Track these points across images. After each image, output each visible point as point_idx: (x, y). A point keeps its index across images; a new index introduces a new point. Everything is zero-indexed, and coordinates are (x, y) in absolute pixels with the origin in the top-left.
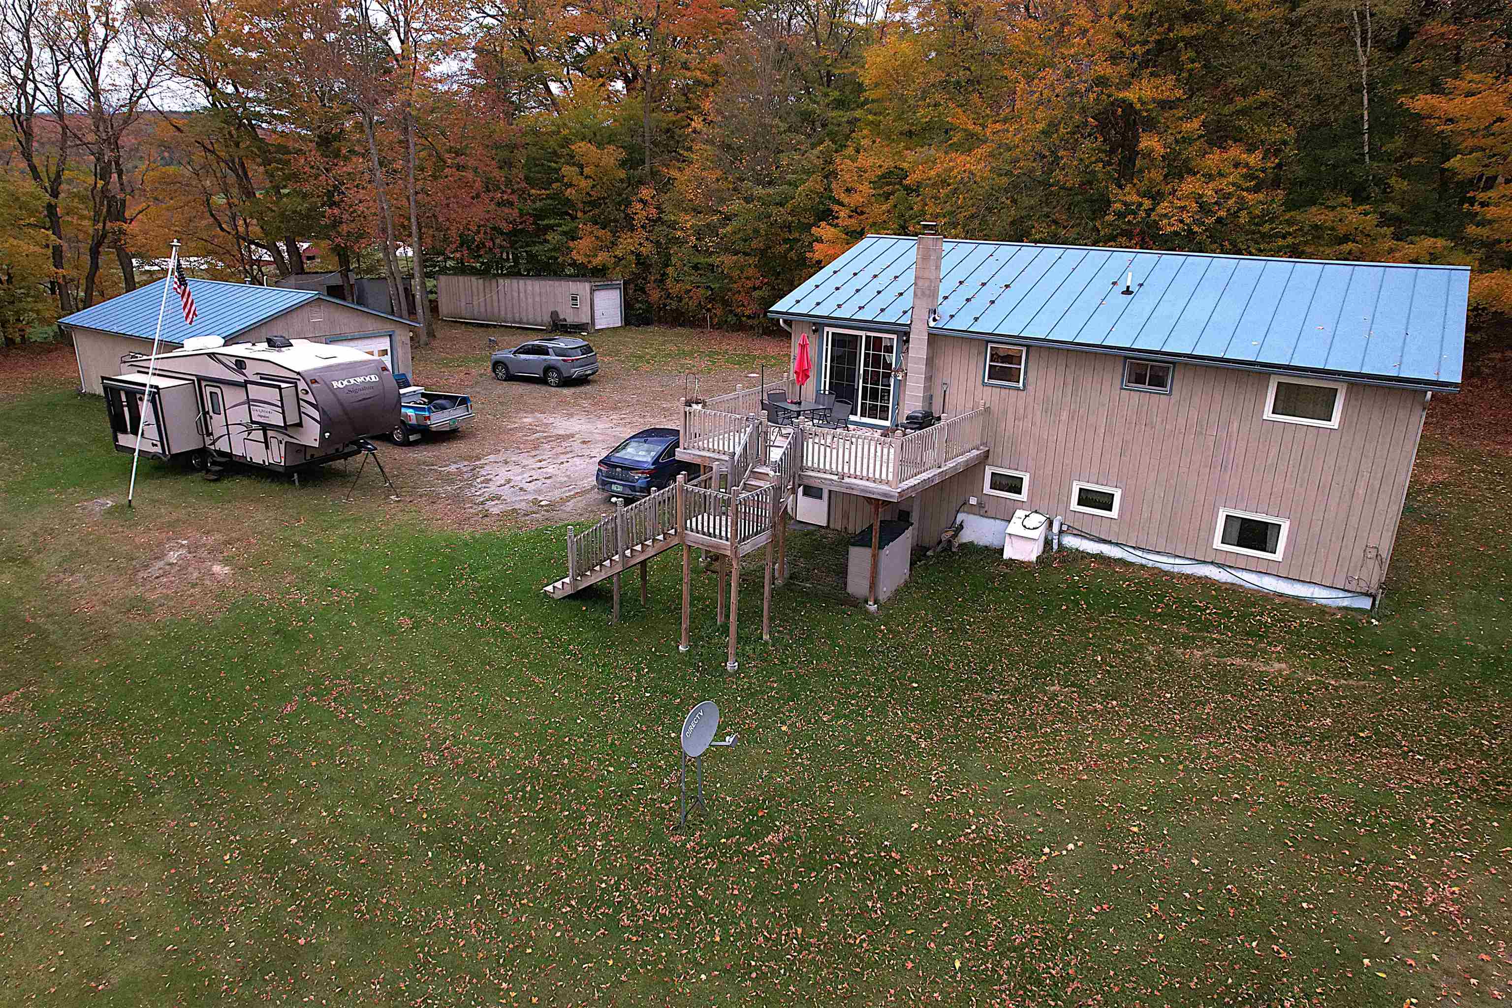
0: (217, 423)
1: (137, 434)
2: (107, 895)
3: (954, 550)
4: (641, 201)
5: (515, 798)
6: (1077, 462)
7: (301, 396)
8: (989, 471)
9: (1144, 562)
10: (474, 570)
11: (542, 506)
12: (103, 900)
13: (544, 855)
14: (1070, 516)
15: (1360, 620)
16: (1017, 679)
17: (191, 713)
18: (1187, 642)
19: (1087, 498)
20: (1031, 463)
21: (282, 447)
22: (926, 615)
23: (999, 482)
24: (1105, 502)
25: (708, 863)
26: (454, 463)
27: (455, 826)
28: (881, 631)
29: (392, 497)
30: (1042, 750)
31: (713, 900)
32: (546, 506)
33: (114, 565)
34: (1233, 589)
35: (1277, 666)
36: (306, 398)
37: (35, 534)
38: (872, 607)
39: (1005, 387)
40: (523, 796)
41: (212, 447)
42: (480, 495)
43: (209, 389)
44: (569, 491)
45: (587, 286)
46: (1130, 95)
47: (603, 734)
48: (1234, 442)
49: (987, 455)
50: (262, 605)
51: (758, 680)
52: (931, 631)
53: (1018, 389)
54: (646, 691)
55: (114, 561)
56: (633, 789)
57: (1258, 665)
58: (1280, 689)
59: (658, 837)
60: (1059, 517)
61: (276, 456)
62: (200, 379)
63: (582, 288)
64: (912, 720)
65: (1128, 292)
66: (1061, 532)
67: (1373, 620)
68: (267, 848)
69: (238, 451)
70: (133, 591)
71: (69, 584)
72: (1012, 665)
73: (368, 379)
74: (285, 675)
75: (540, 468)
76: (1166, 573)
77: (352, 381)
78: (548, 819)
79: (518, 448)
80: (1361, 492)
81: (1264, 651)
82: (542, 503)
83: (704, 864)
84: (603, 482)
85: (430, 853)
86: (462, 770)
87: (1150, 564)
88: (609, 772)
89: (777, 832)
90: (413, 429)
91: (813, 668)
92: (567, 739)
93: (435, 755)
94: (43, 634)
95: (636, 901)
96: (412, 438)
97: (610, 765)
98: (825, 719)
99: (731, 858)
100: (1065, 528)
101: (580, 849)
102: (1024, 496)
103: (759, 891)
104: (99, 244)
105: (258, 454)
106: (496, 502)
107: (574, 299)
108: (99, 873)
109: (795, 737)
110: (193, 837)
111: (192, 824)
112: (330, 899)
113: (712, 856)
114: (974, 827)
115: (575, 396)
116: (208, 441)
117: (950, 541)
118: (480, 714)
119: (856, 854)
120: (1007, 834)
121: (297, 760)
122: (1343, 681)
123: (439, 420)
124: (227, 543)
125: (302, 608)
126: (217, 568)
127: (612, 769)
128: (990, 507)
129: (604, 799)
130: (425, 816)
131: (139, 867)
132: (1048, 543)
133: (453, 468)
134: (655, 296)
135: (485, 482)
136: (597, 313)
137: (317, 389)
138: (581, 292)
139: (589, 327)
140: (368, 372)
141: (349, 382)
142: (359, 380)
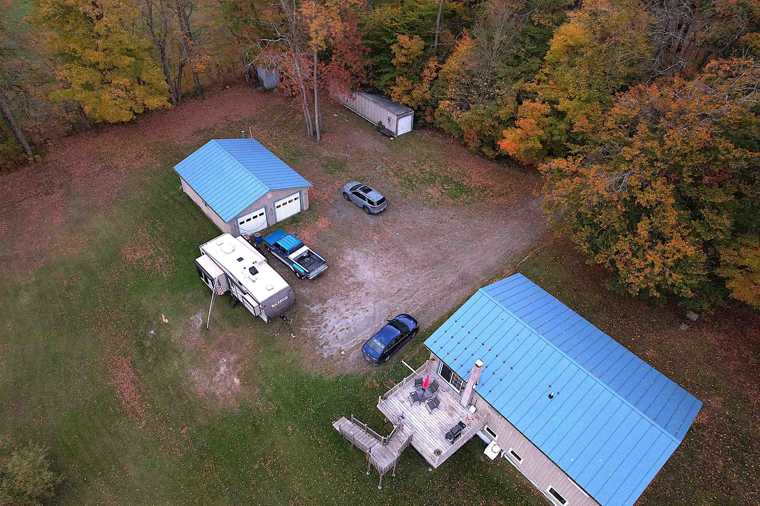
6: (512, 444)
8: (487, 426)
10: (314, 402)
19: (514, 453)
20: (499, 435)
23: (489, 430)
26: (316, 304)
29: (292, 335)
32: (343, 355)
33: (205, 372)
34: (548, 504)
39: (495, 413)
42: (322, 339)
44: (354, 343)
45: (396, 117)
48: (558, 476)
50: (249, 407)
51: (386, 496)
53: (499, 417)
55: (205, 369)
60: (505, 451)
65: (551, 396)
70: (212, 388)
71: (194, 377)
73: (284, 299)
74: (255, 449)
75: (346, 318)
77: (278, 303)
79: (341, 293)
91: (403, 495)
100: (506, 454)
102: (496, 439)
106: (327, 346)
107: (389, 120)
115: (374, 229)
118: (307, 486)
123: (313, 276)
124: (239, 362)
126: (235, 380)
132: (500, 454)
133: (315, 309)
134: (429, 119)
135: (325, 327)
136: (399, 128)
137: (266, 309)
138: (392, 118)
139: (395, 135)
140: (284, 295)
141: (277, 303)
142: (281, 301)
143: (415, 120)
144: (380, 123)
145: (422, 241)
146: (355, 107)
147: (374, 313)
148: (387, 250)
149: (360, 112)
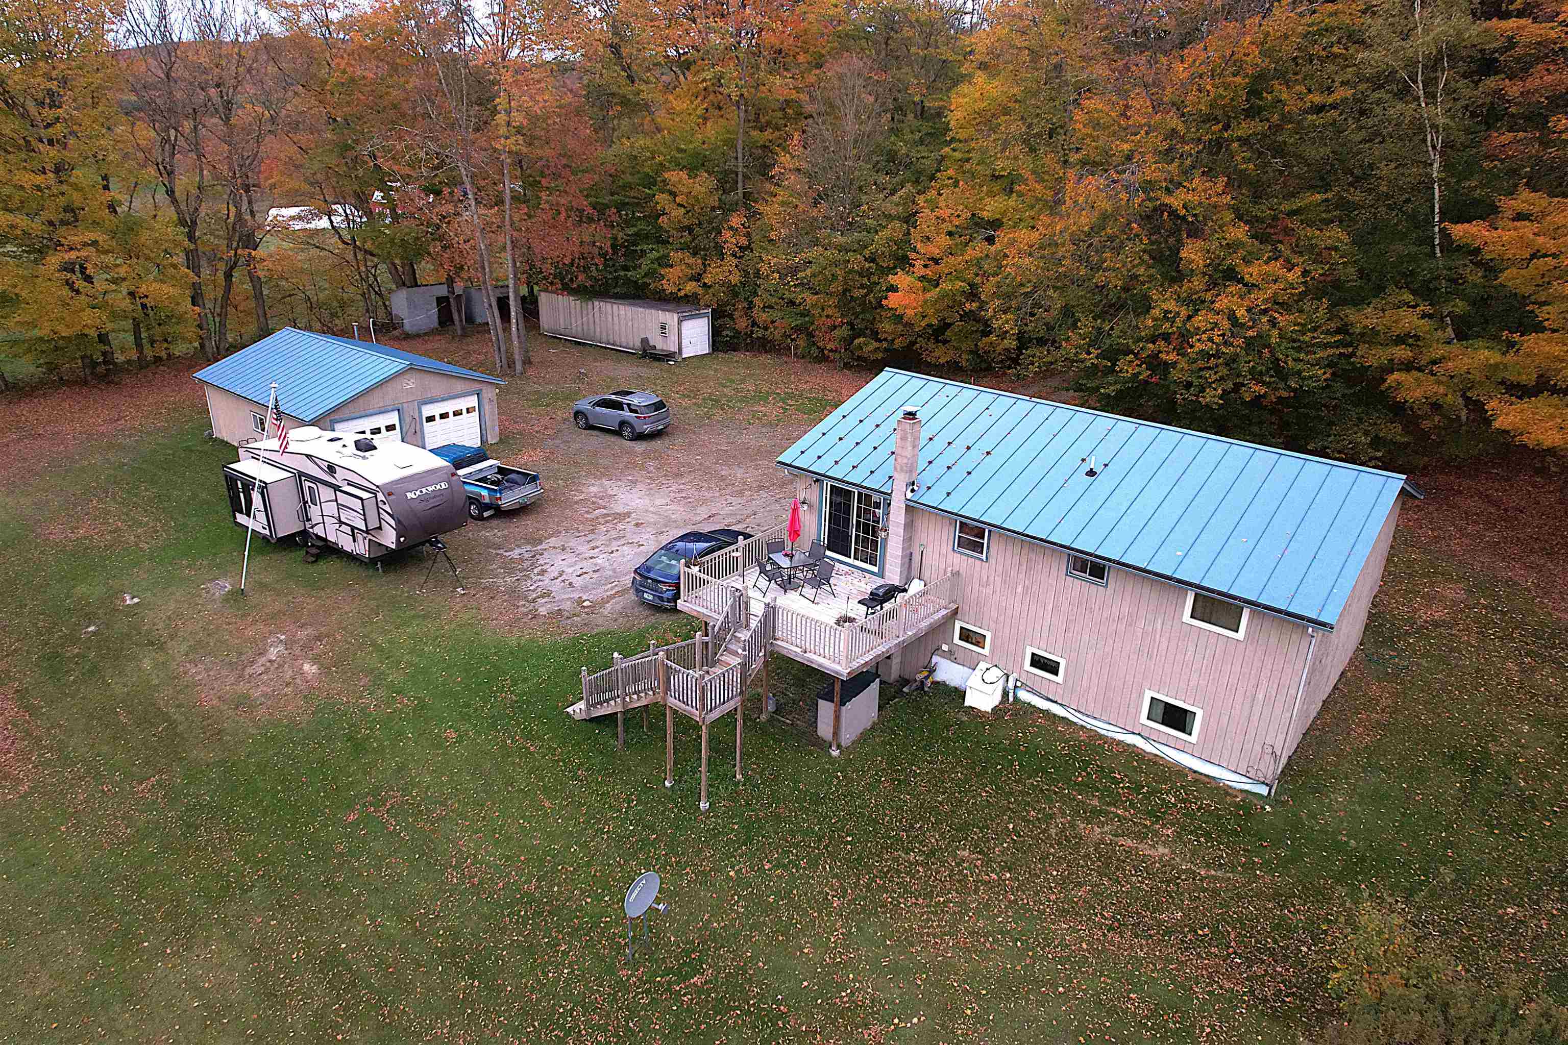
0: (314, 512)
1: (249, 516)
2: (210, 981)
3: (926, 689)
4: (731, 228)
5: (511, 922)
6: (1030, 629)
7: (380, 505)
8: (958, 625)
9: (1084, 724)
10: (515, 683)
11: (584, 607)
12: (207, 985)
13: (523, 978)
14: (1024, 676)
15: (1255, 805)
16: (937, 840)
17: (279, 815)
18: (1093, 815)
19: (1038, 662)
20: (993, 625)
21: (367, 542)
22: (881, 762)
23: (966, 635)
24: (1052, 667)
25: (642, 998)
26: (519, 546)
27: (462, 944)
28: (838, 777)
29: (458, 590)
30: (928, 920)
31: (639, 1032)
32: (587, 607)
33: (227, 660)
34: (1154, 761)
35: (1161, 850)
36: (384, 507)
37: (169, 618)
38: (835, 753)
39: (972, 557)
40: (517, 920)
41: (311, 530)
42: (534, 591)
43: (308, 484)
44: (612, 589)
45: (676, 316)
46: (1175, 201)
47: (589, 864)
48: (1158, 636)
49: (955, 612)
50: (339, 709)
51: (723, 821)
52: (880, 781)
53: (982, 560)
54: (631, 825)
55: (227, 655)
56: (602, 922)
57: (1145, 849)
58: (1151, 875)
59: (611, 970)
60: (1015, 674)
61: (361, 548)
62: (301, 474)
63: (671, 319)
64: (836, 876)
65: (1091, 473)
66: (1016, 687)
67: (1267, 807)
68: (324, 950)
69: (332, 538)
70: (242, 688)
71: (193, 676)
72: (935, 826)
73: (438, 487)
74: (352, 783)
75: (591, 558)
76: (1101, 737)
77: (424, 490)
78: (532, 944)
79: (577, 529)
80: (1261, 696)
81: (1156, 833)
82: (585, 604)
83: (640, 999)
84: (638, 588)
85: (440, 968)
86: (476, 889)
87: (1089, 727)
88: (586, 903)
89: (703, 974)
90: (488, 507)
91: (771, 812)
92: (560, 868)
93: (457, 873)
94: (172, 724)
95: (582, 1027)
96: (486, 514)
97: (588, 896)
98: (766, 867)
99: (662, 996)
100: (1019, 684)
101: (551, 975)
102: (986, 651)
103: (674, 1028)
104: (232, 268)
105: (347, 544)
106: (546, 599)
107: (663, 328)
108: (205, 959)
109: (739, 881)
110: (272, 935)
111: (272, 923)
112: (364, 1002)
113: (647, 992)
114: (849, 991)
115: (646, 455)
116: (308, 526)
117: (922, 682)
118: (497, 835)
119: (754, 1004)
120: (872, 1001)
121: (353, 869)
122: (1213, 872)
123: (509, 498)
124: (319, 638)
125: (370, 715)
126: (306, 667)
127: (589, 900)
128: (959, 655)
129: (576, 930)
130: (441, 932)
131: (233, 958)
132: (1005, 694)
133: (515, 554)
134: (742, 324)
135: (540, 574)
136: (684, 342)
137: (393, 500)
138: (669, 322)
139: (677, 356)
140: (439, 480)
141: (421, 492)
142: (430, 489)
143: (716, 333)
144: (645, 341)
146: (592, 334)
149: (604, 339)
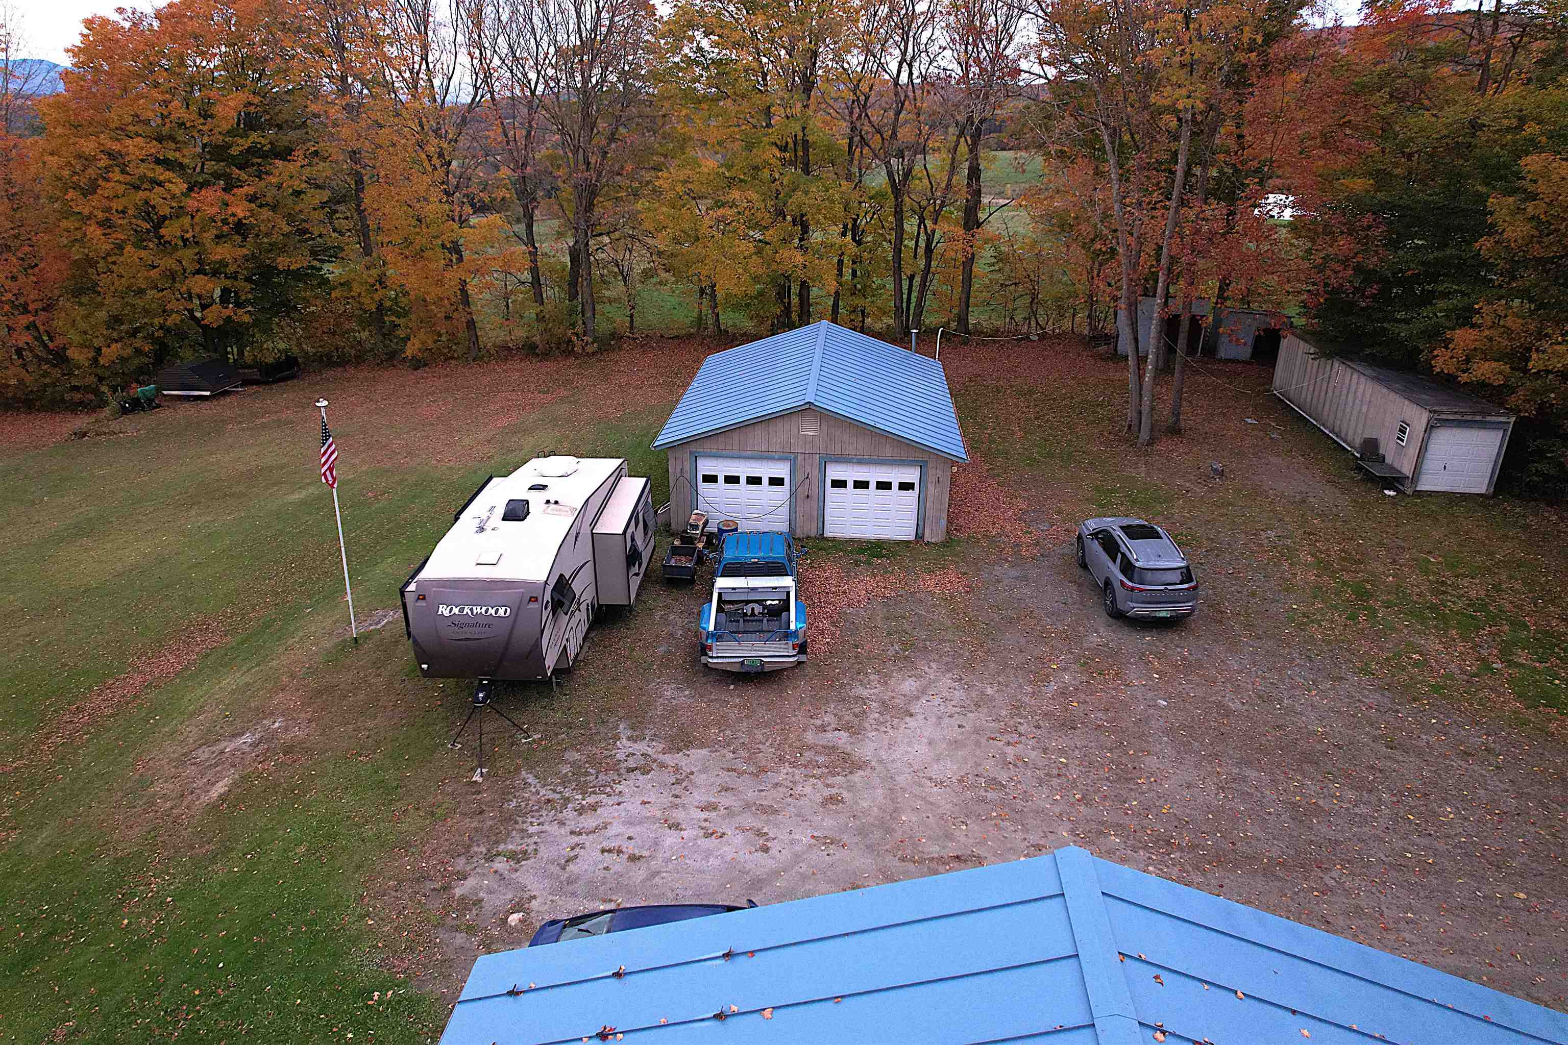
29: (480, 771)
45: (1424, 416)
63: (1419, 418)
73: (492, 611)
77: (467, 610)
82: (512, 918)
107: (1404, 430)
123: (726, 652)
135: (581, 811)
136: (1430, 464)
137: (420, 609)
138: (1415, 423)
139: (1408, 482)
140: (502, 601)
141: (461, 610)
142: (477, 611)
144: (1370, 444)
145: (1245, 762)
147: (776, 874)
148: (1067, 725)
149: (1330, 423)
